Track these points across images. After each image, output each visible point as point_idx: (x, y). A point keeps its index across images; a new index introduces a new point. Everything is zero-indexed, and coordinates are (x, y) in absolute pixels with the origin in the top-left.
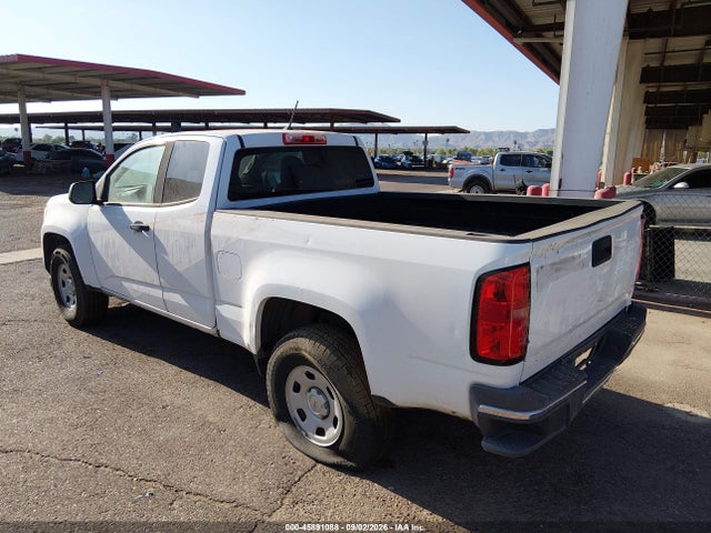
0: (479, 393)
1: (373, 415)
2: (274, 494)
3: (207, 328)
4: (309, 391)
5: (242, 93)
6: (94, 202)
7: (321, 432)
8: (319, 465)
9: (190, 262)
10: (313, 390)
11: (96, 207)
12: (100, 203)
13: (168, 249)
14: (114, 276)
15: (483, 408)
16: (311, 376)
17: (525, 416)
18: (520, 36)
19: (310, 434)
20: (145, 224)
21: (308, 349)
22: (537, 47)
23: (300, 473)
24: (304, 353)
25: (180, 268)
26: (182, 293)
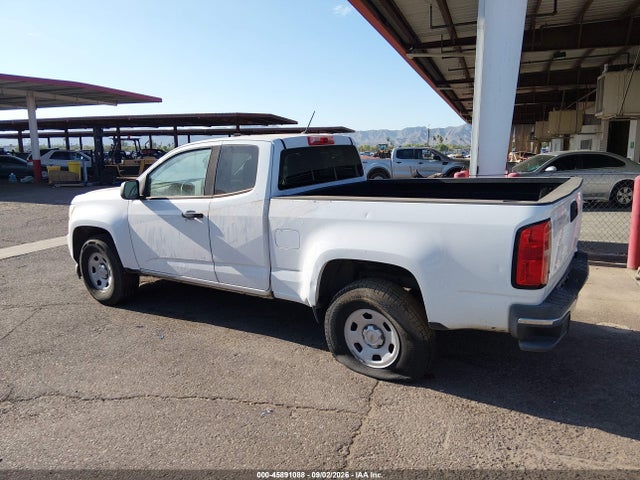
0: (517, 310)
1: (426, 338)
2: (361, 402)
3: (260, 291)
4: (366, 328)
5: (159, 100)
6: (138, 197)
7: (377, 358)
8: (381, 382)
9: (246, 239)
10: (369, 327)
11: (138, 202)
12: (143, 199)
13: (224, 232)
14: (158, 258)
15: (521, 321)
16: (368, 316)
17: (550, 322)
18: (410, 52)
19: (367, 361)
20: (197, 212)
21: (369, 295)
22: (422, 60)
23: (371, 388)
24: (365, 299)
25: (235, 246)
26: (235, 265)
